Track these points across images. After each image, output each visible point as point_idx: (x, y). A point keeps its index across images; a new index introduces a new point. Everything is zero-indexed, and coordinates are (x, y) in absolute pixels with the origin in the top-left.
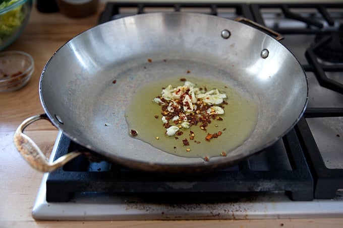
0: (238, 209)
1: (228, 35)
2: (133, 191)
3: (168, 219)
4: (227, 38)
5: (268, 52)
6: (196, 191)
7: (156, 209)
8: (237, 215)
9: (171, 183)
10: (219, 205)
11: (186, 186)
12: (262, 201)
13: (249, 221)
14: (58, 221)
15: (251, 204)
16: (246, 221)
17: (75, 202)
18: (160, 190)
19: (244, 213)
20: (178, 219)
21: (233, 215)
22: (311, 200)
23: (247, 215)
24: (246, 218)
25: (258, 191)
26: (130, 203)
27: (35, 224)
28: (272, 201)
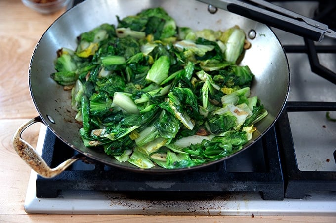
0: (213, 206)
1: (215, 10)
2: (116, 189)
4: (213, 13)
5: (256, 34)
6: (174, 190)
7: (138, 205)
8: (212, 212)
9: (151, 183)
10: (195, 202)
11: (166, 186)
12: (235, 199)
13: (223, 217)
14: (48, 214)
15: (225, 202)
16: (220, 216)
18: (141, 189)
19: (218, 210)
20: (158, 214)
21: (208, 212)
22: (281, 199)
23: (221, 212)
24: (220, 214)
25: (232, 191)
26: (113, 199)
27: (28, 217)
28: (245, 200)
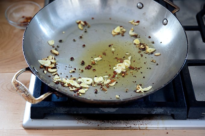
0: (142, 123)
1: (141, 6)
2: (81, 113)
3: (101, 129)
4: (141, 8)
5: (167, 21)
6: (118, 113)
7: (94, 124)
8: (141, 127)
9: (103, 109)
10: (131, 121)
11: (112, 110)
12: (156, 119)
13: (148, 130)
14: (38, 129)
15: (150, 121)
16: (147, 130)
17: (47, 119)
18: (97, 112)
19: (145, 126)
20: (107, 129)
21: (139, 127)
22: (185, 119)
23: (147, 127)
24: (146, 129)
25: (154, 113)
26: (79, 119)
27: (25, 131)
28: (162, 119)
